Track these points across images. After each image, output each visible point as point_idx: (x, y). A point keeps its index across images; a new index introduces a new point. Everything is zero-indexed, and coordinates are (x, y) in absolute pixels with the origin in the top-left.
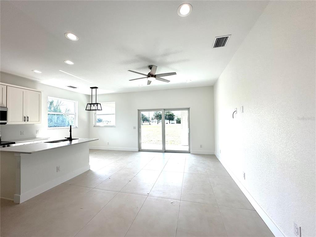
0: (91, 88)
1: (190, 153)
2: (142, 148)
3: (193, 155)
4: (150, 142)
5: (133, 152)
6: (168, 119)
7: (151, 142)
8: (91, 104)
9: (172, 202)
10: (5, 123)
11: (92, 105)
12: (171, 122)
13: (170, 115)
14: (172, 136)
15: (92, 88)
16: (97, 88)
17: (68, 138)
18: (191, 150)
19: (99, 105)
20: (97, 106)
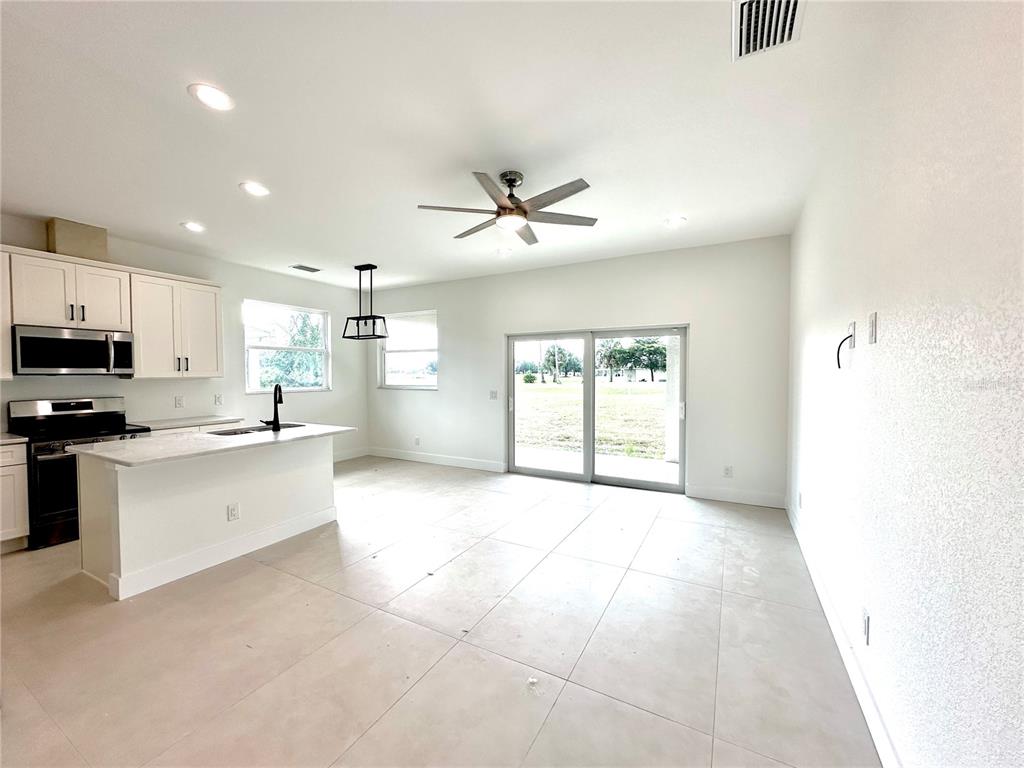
0: (356, 268)
1: (684, 493)
2: (518, 463)
3: (693, 503)
4: (562, 443)
5: (484, 474)
6: (646, 366)
7: (566, 443)
8: (358, 319)
9: (533, 684)
10: (130, 376)
11: (362, 322)
12: (658, 374)
13: (657, 352)
14: (646, 427)
15: (361, 268)
16: (375, 267)
17: (268, 423)
18: (687, 484)
19: (379, 322)
20: (374, 323)
